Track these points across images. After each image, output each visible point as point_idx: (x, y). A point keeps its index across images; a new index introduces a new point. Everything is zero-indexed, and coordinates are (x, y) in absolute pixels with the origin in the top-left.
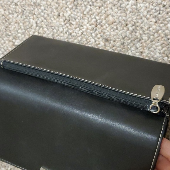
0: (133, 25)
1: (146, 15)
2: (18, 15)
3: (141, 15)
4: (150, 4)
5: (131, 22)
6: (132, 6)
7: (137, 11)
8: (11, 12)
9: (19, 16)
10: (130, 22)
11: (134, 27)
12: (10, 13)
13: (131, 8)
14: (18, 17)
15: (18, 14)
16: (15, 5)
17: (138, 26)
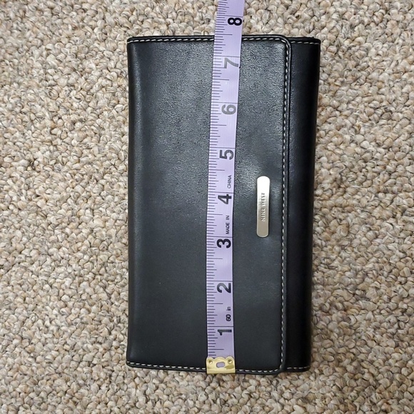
0: (353, 360)
1: (374, 336)
2: (100, 386)
3: (364, 338)
4: (375, 312)
5: (348, 354)
6: (339, 322)
7: (353, 331)
8: (81, 382)
9: (103, 388)
10: (344, 354)
11: (355, 364)
12: (80, 386)
13: (339, 328)
14: (100, 389)
15: (99, 383)
16: (89, 366)
17: (363, 361)
